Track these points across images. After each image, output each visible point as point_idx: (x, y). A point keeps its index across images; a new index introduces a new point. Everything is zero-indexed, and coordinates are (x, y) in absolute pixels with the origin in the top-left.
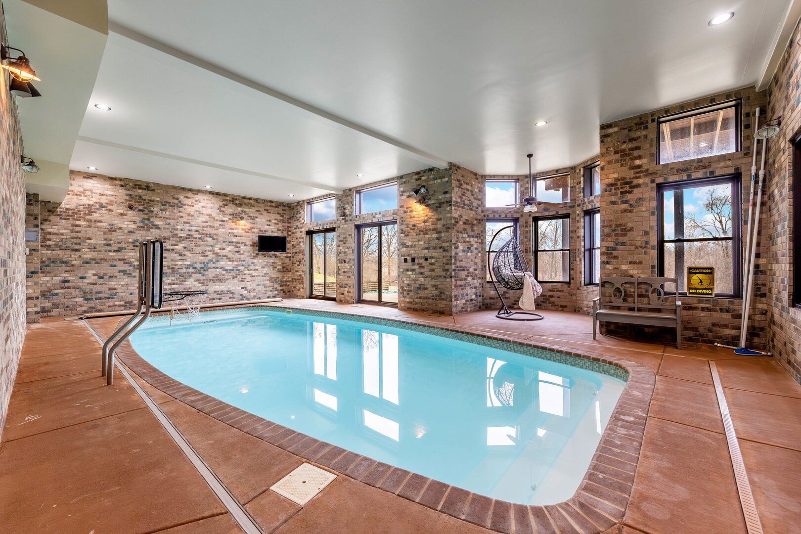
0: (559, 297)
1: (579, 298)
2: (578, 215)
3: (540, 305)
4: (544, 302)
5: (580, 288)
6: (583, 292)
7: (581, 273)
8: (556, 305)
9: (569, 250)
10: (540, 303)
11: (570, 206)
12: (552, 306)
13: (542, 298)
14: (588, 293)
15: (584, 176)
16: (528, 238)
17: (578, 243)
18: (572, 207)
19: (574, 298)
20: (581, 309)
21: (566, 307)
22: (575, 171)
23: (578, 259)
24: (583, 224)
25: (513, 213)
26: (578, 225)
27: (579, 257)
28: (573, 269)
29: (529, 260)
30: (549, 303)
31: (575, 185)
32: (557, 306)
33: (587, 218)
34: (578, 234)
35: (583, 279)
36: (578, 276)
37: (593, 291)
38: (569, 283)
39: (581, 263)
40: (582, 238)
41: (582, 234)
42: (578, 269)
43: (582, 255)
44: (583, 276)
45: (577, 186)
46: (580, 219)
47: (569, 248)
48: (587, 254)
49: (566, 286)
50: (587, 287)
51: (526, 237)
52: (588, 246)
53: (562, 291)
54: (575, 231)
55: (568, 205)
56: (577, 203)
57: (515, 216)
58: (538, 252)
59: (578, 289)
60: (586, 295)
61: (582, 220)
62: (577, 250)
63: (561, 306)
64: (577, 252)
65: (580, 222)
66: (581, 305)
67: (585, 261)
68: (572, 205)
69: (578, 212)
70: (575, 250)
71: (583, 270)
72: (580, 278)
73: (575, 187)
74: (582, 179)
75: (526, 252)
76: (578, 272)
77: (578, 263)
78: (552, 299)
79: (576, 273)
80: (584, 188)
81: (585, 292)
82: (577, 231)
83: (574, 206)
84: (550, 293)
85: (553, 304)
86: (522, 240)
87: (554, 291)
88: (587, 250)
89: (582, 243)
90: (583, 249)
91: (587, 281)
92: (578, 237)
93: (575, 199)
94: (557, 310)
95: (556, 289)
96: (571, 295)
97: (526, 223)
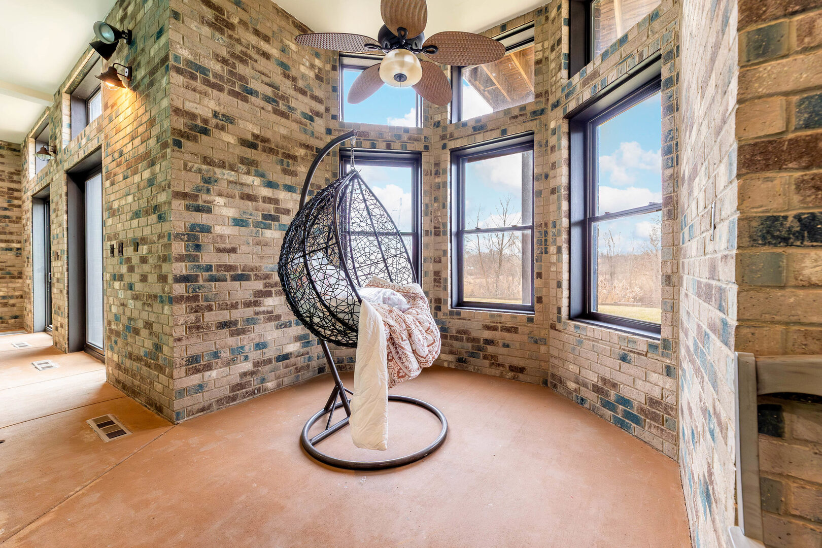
0: (508, 346)
1: (554, 352)
2: (554, 132)
3: (465, 362)
4: (472, 355)
5: (558, 326)
6: (564, 336)
7: (559, 285)
8: (499, 365)
9: (532, 228)
10: (465, 356)
11: (534, 113)
12: (492, 364)
13: (470, 345)
14: (580, 343)
15: (569, 23)
16: (441, 199)
17: (553, 208)
18: (538, 113)
19: (543, 349)
20: (561, 382)
21: (522, 370)
22: (547, 18)
23: (553, 249)
24: (565, 153)
25: (406, 139)
26: (553, 158)
27: (555, 241)
28: (539, 275)
29: (442, 253)
30: (485, 357)
31: (547, 53)
32: (503, 366)
33: (577, 138)
34: (552, 183)
35: (565, 303)
36: (553, 292)
37: (595, 340)
38: (532, 309)
39: (559, 260)
40: (564, 192)
41: (565, 180)
42: (552, 276)
43: (564, 236)
44: (565, 293)
45: (552, 56)
46: (559, 139)
47: (531, 224)
48: (576, 233)
49: (524, 314)
50: (577, 327)
51: (436, 200)
52: (577, 215)
53: (514, 330)
54: (547, 176)
55: (530, 109)
56: (552, 99)
57: (411, 147)
58: (465, 235)
59: (553, 327)
60: (574, 349)
61: (564, 143)
62: (550, 225)
63: (512, 368)
64: (551, 231)
65: (560, 148)
66: (560, 372)
67: (570, 254)
68: (539, 108)
69: (552, 125)
70: (546, 225)
71: (565, 276)
72: (558, 298)
73: (547, 58)
74: (565, 30)
75: (437, 234)
76: (553, 284)
77: (554, 259)
78: (490, 349)
79: (546, 285)
80: (569, 55)
81: (572, 340)
82: (551, 174)
83: (542, 112)
84: (487, 334)
85: (494, 361)
86: (427, 205)
87: (495, 329)
88: (577, 224)
89: (565, 205)
90: (565, 222)
91: (577, 307)
92: (553, 191)
93: (547, 92)
94: (501, 378)
95: (499, 325)
96: (536, 342)
97: (437, 164)
